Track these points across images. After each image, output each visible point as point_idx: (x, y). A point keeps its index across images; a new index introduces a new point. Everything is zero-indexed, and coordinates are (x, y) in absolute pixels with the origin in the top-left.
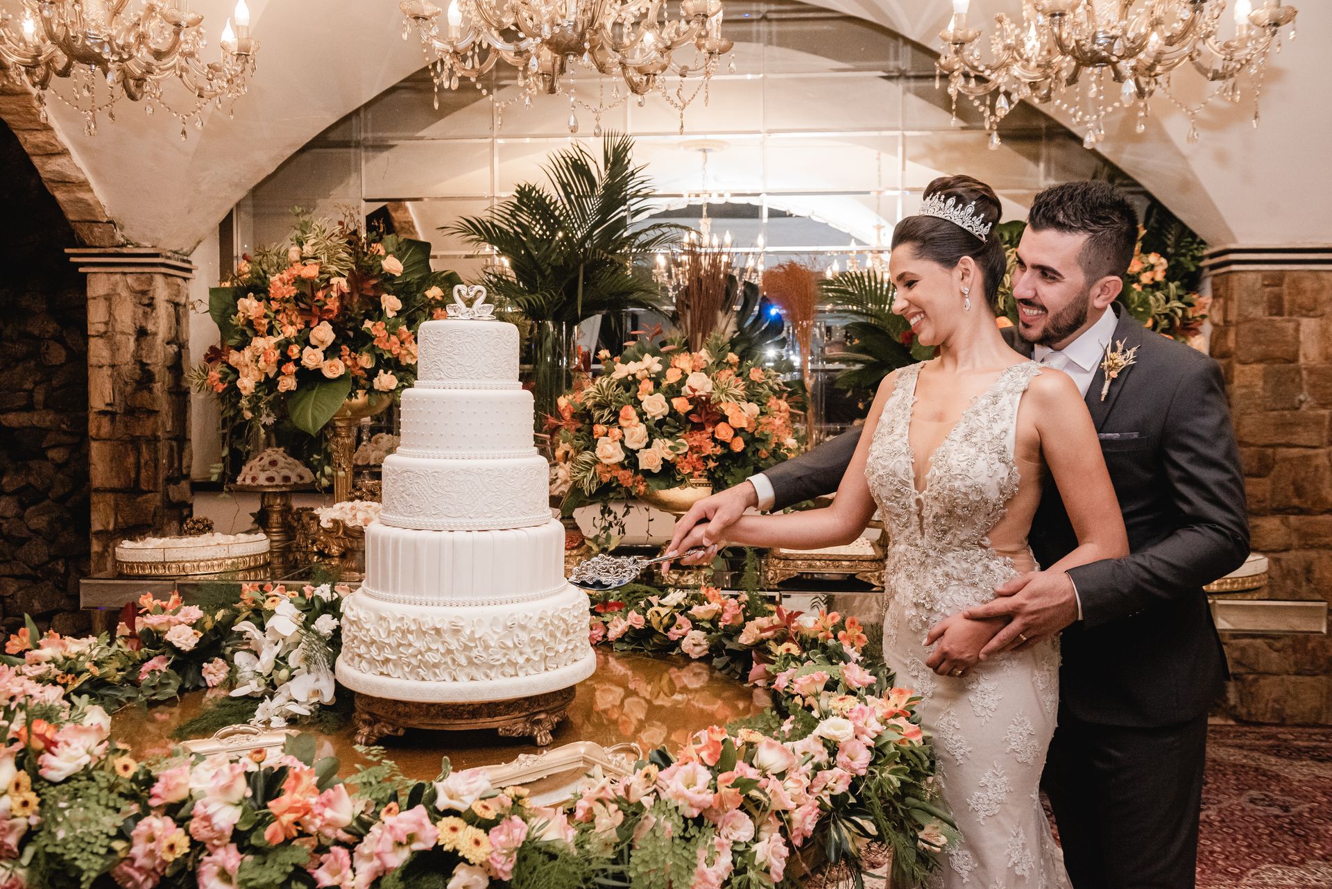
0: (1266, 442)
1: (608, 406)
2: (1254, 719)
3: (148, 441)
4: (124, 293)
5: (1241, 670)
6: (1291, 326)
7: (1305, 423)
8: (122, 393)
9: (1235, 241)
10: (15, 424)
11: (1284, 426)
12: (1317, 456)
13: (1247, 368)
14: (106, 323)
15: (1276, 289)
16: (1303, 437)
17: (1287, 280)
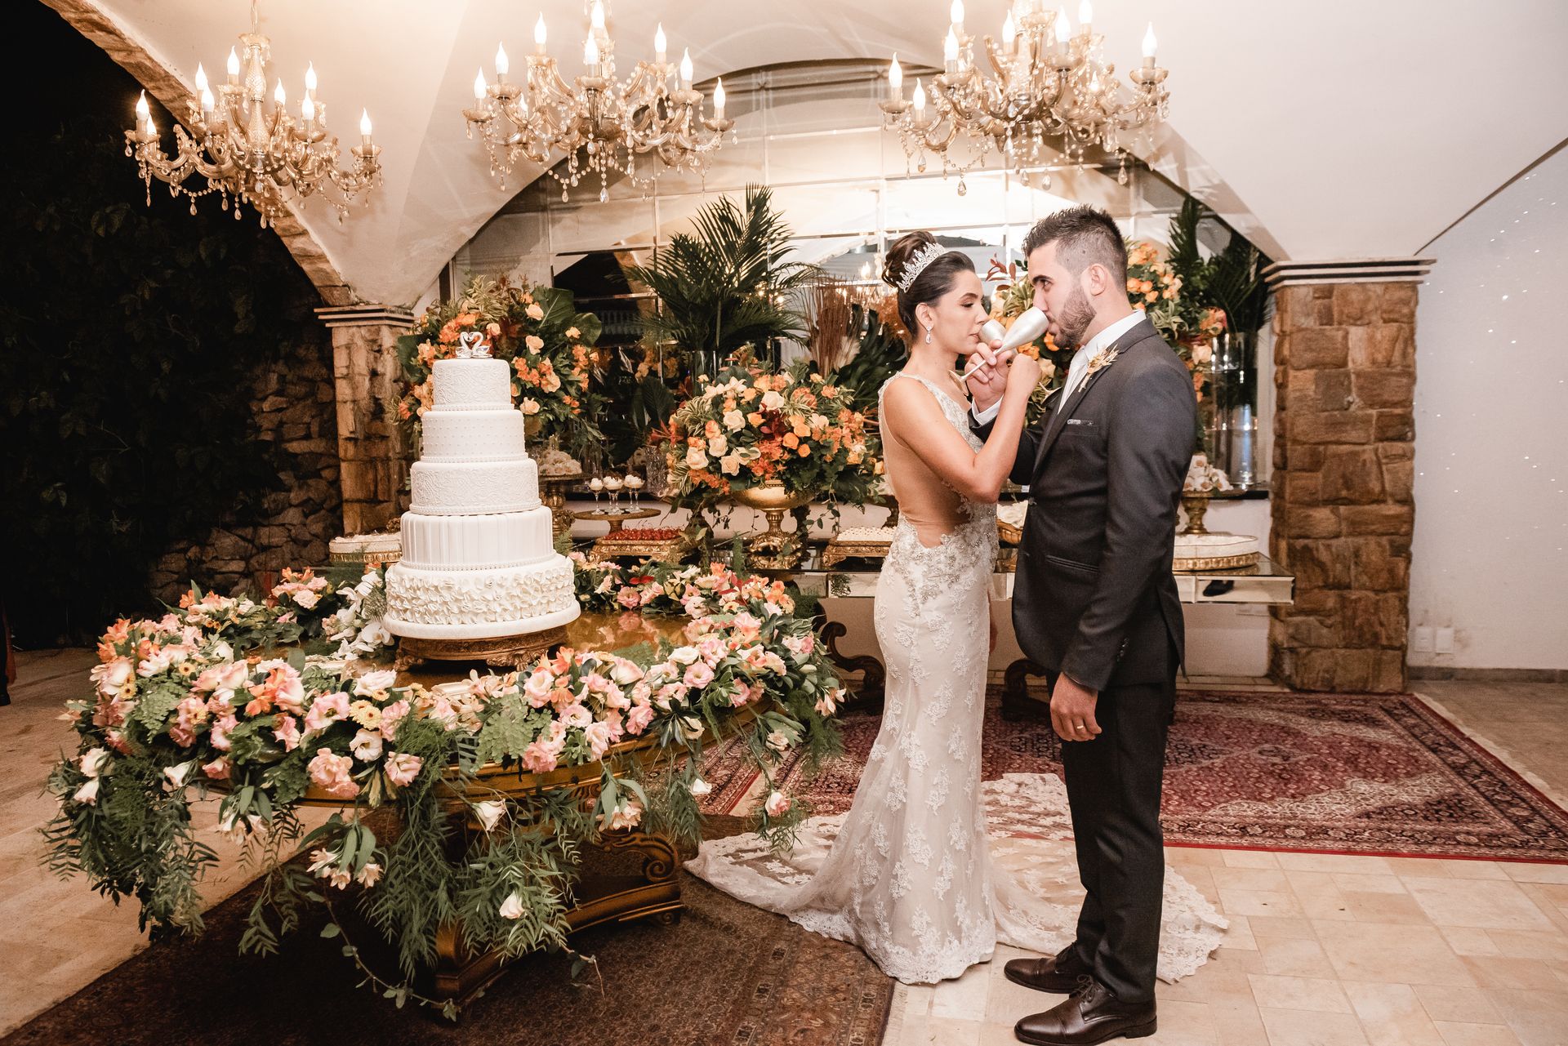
0: (1317, 440)
1: (699, 422)
2: (1306, 687)
3: (382, 461)
4: (360, 342)
5: (1296, 644)
6: (1340, 334)
7: (1355, 422)
8: (362, 423)
9: (1287, 258)
10: (298, 451)
11: (1334, 425)
12: (1364, 451)
13: (1299, 374)
14: (348, 367)
15: (1326, 301)
16: (1353, 435)
17: (1335, 293)
